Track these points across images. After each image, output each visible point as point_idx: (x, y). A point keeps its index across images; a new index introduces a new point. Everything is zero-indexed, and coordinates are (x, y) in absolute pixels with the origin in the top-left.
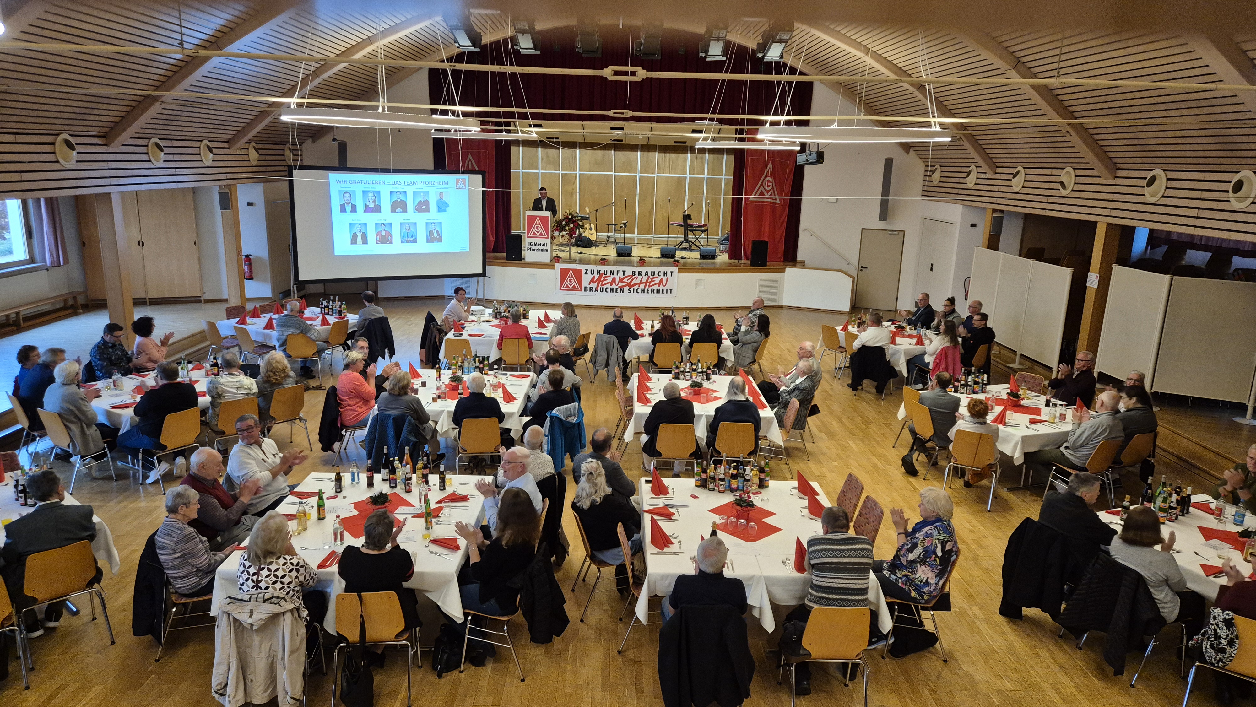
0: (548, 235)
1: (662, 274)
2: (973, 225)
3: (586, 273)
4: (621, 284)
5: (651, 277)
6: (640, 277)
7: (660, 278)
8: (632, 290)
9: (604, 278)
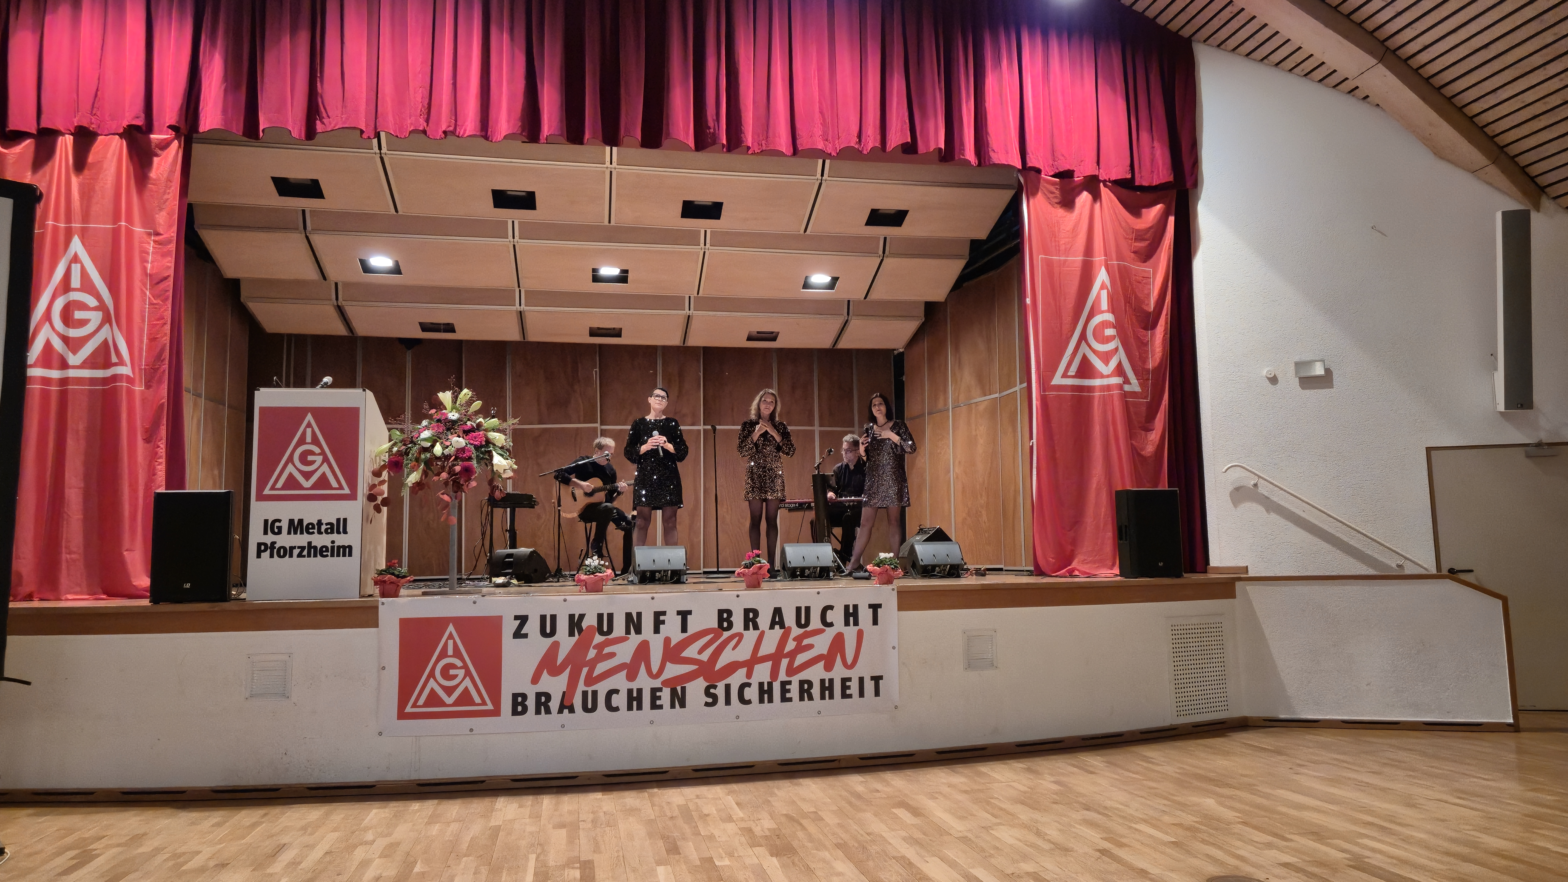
1: (836, 616)
3: (519, 636)
4: (673, 670)
5: (796, 631)
6: (751, 636)
7: (830, 633)
8: (720, 691)
9: (600, 647)
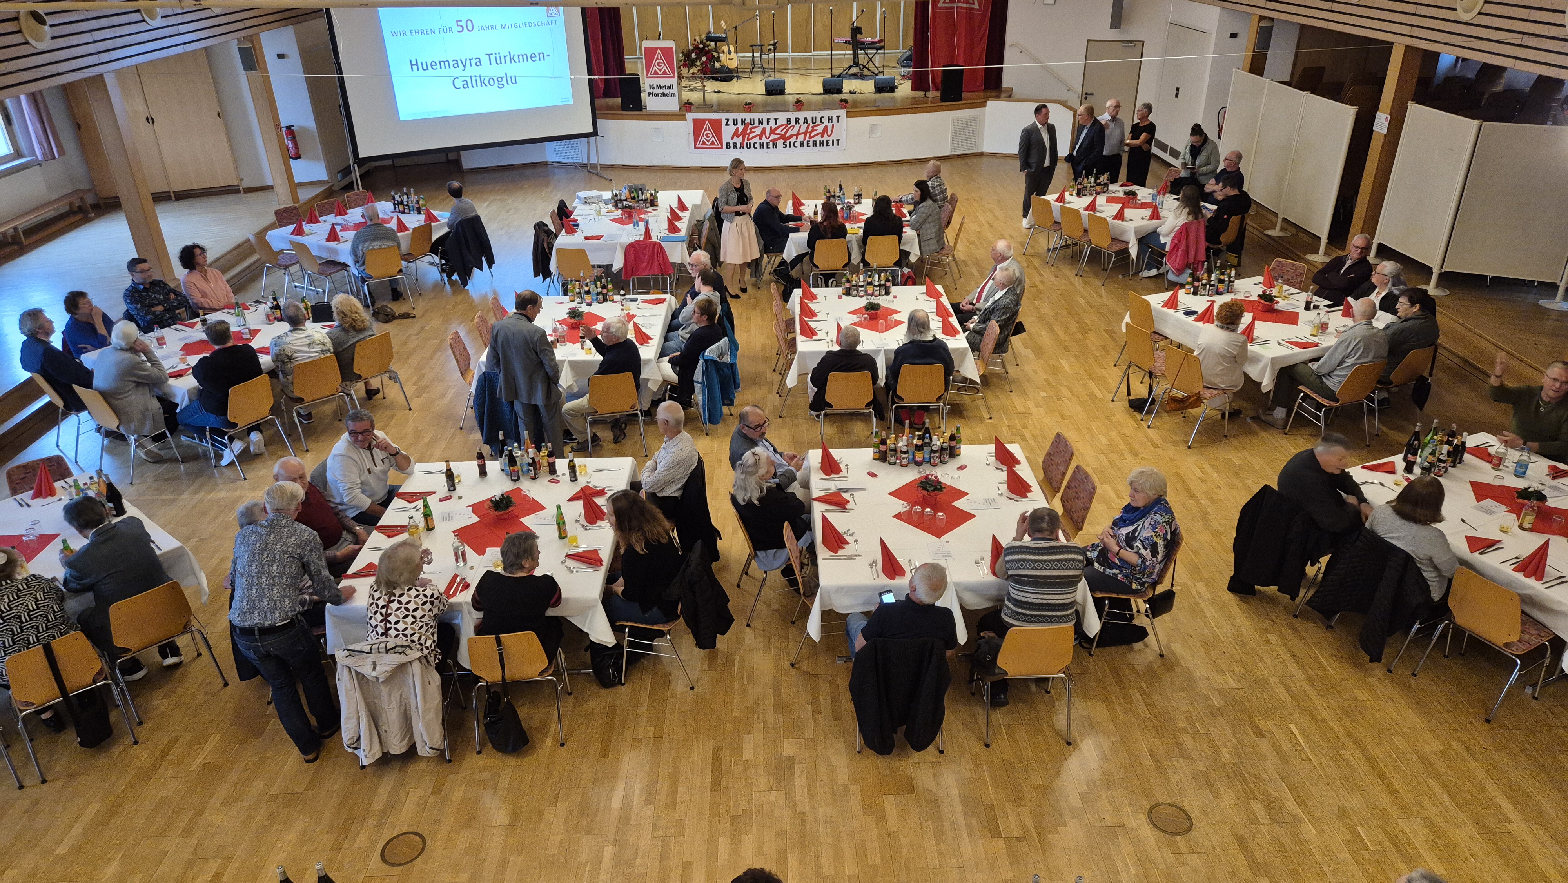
0: (674, 74)
1: (825, 120)
2: (1233, 35)
3: (727, 125)
4: (773, 137)
5: (812, 125)
6: (797, 126)
7: (823, 125)
8: (787, 143)
9: (751, 129)
